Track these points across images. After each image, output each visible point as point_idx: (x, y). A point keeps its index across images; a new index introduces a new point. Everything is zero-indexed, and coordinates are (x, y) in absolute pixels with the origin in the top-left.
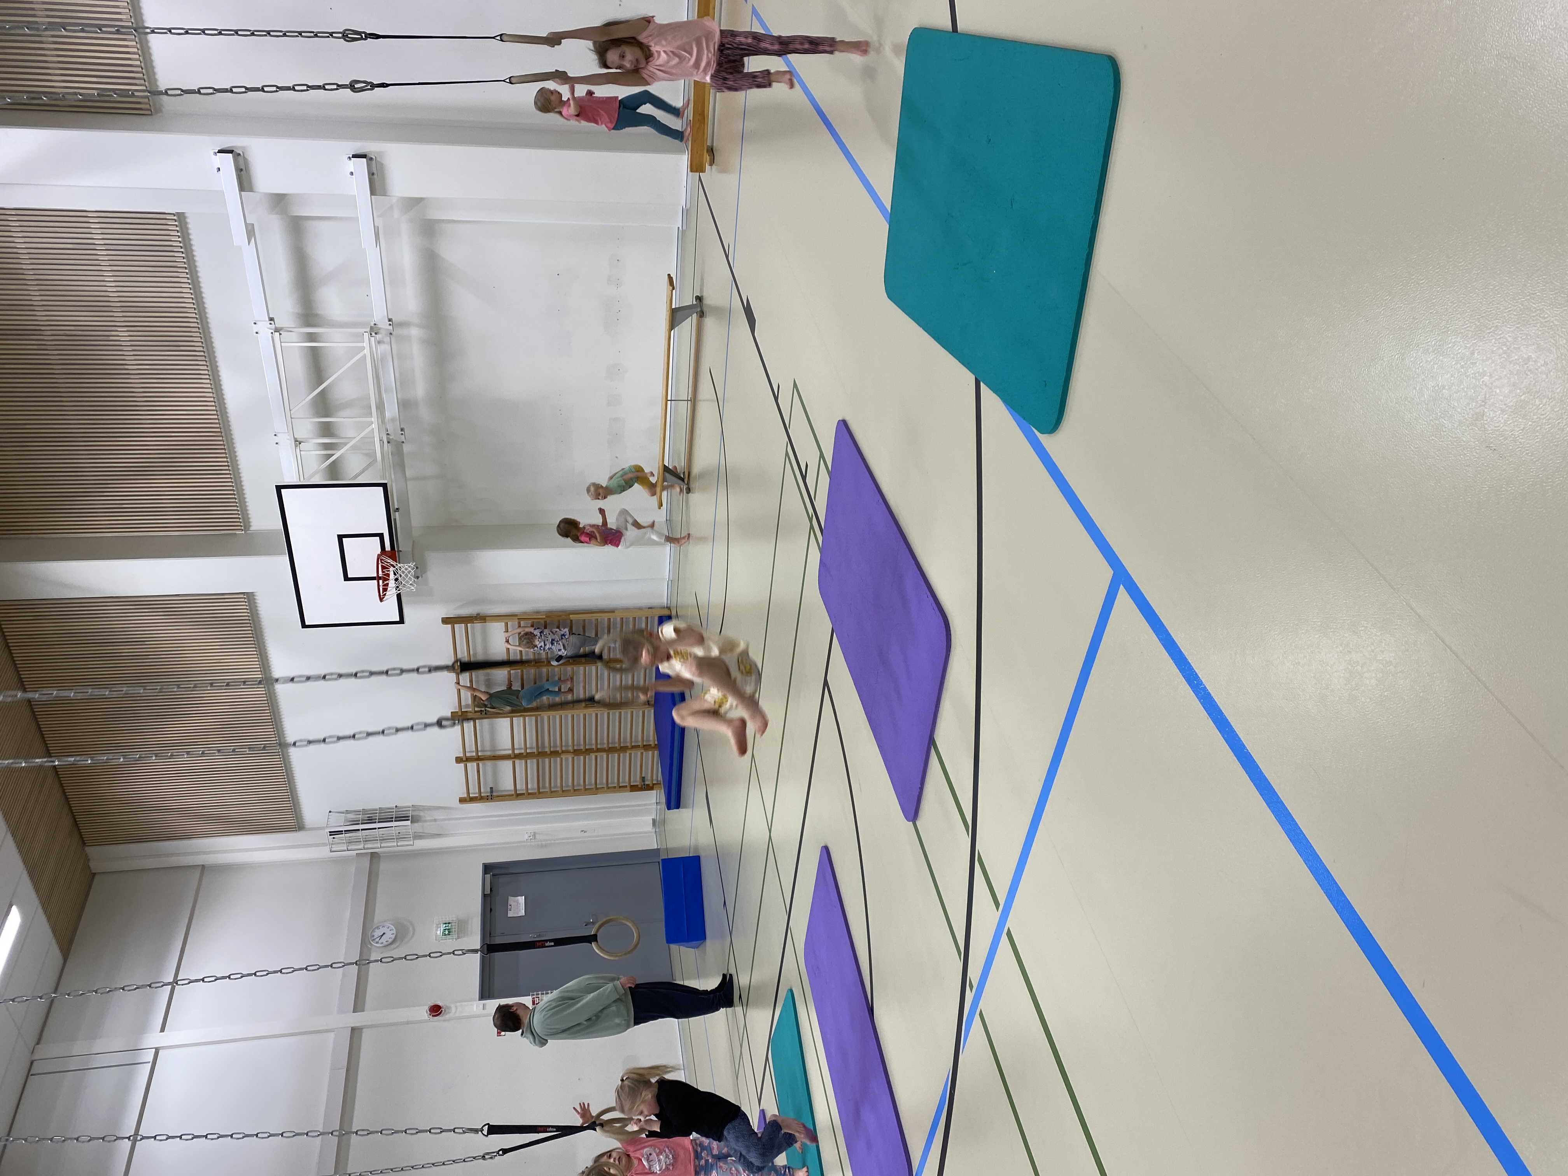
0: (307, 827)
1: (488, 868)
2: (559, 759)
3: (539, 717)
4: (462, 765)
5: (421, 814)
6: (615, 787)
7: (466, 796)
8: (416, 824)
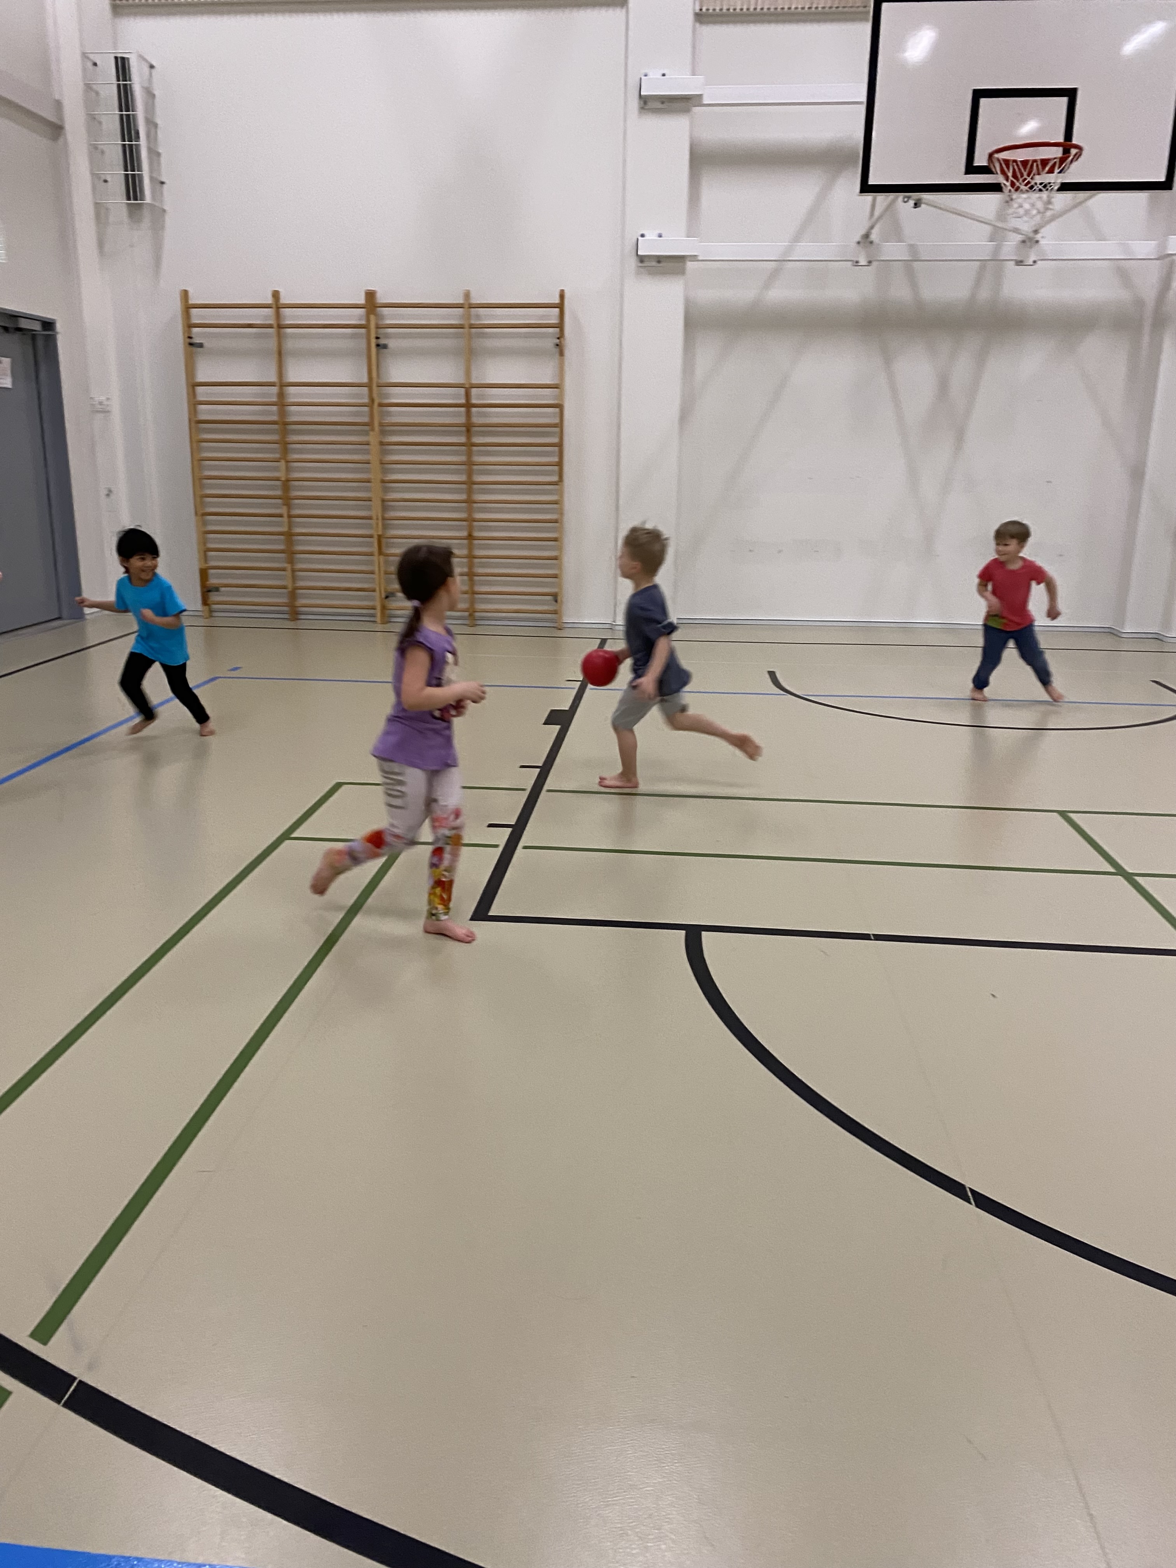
0: (117, 21)
1: (48, 325)
2: (277, 456)
3: (366, 428)
4: (269, 300)
5: (146, 223)
6: (205, 543)
7: (192, 301)
8: (124, 212)
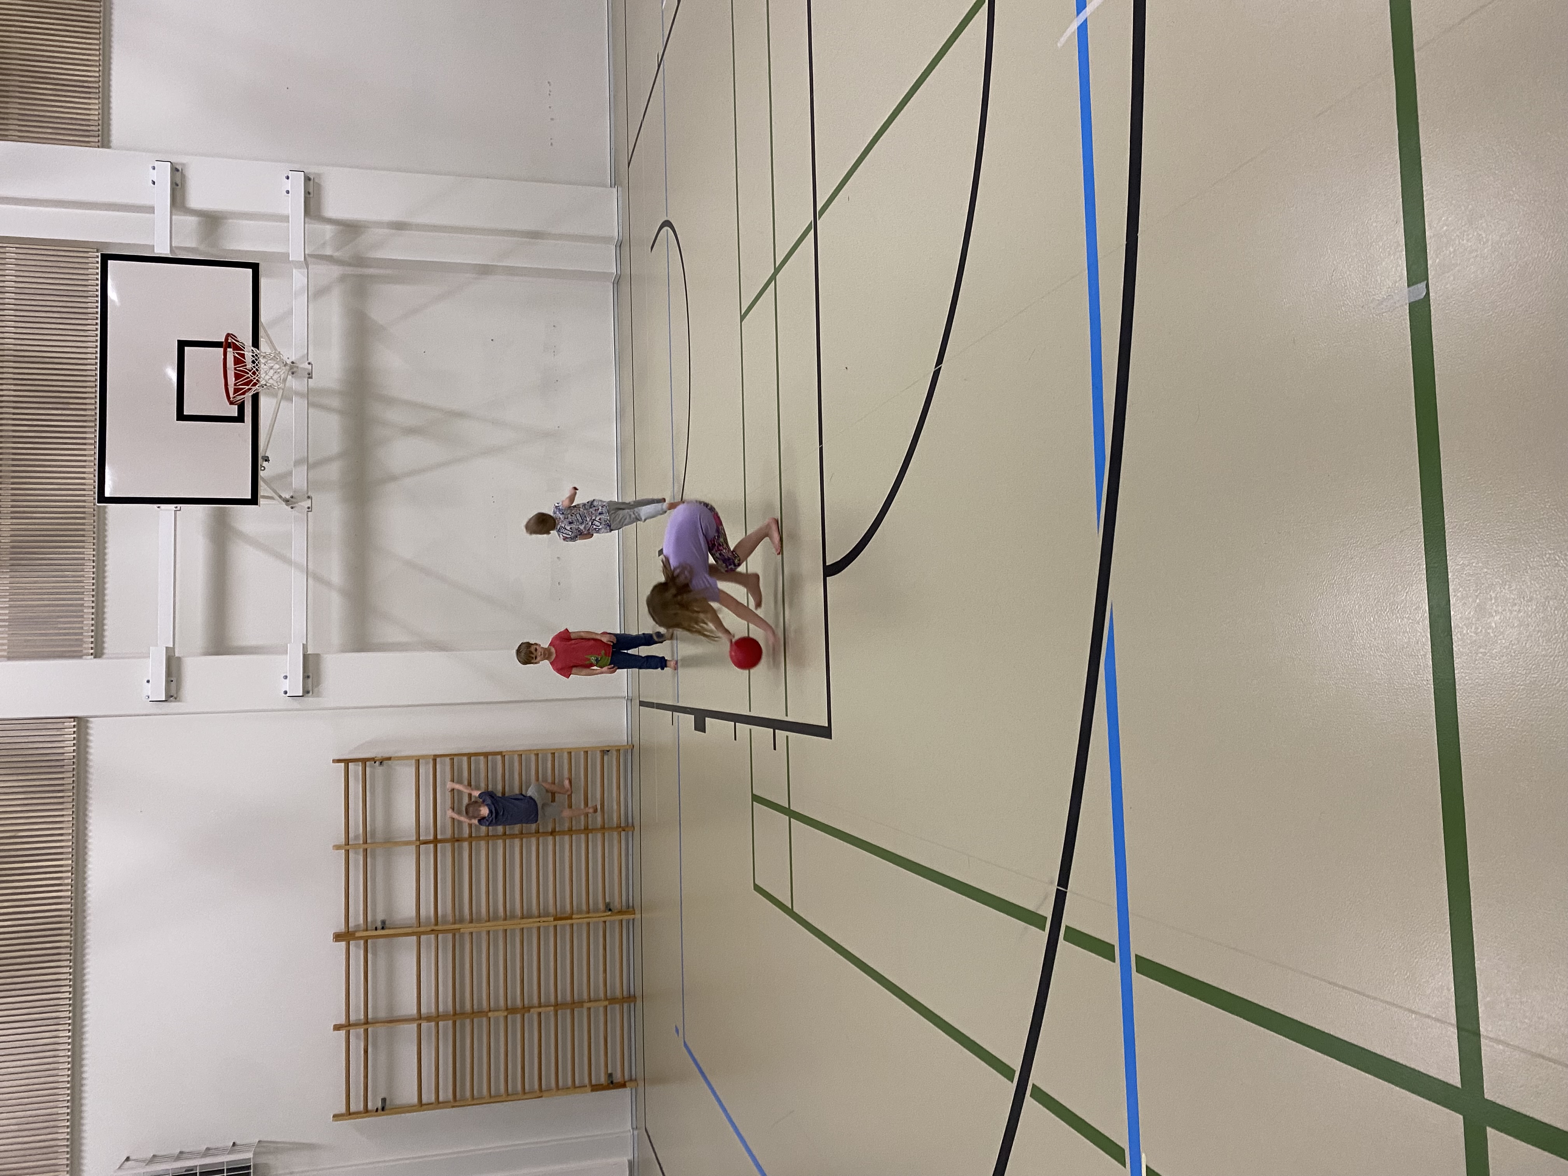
2: (485, 1019)
3: (457, 935)
4: (343, 1033)
5: (271, 1160)
6: (568, 1088)
7: (343, 1110)
